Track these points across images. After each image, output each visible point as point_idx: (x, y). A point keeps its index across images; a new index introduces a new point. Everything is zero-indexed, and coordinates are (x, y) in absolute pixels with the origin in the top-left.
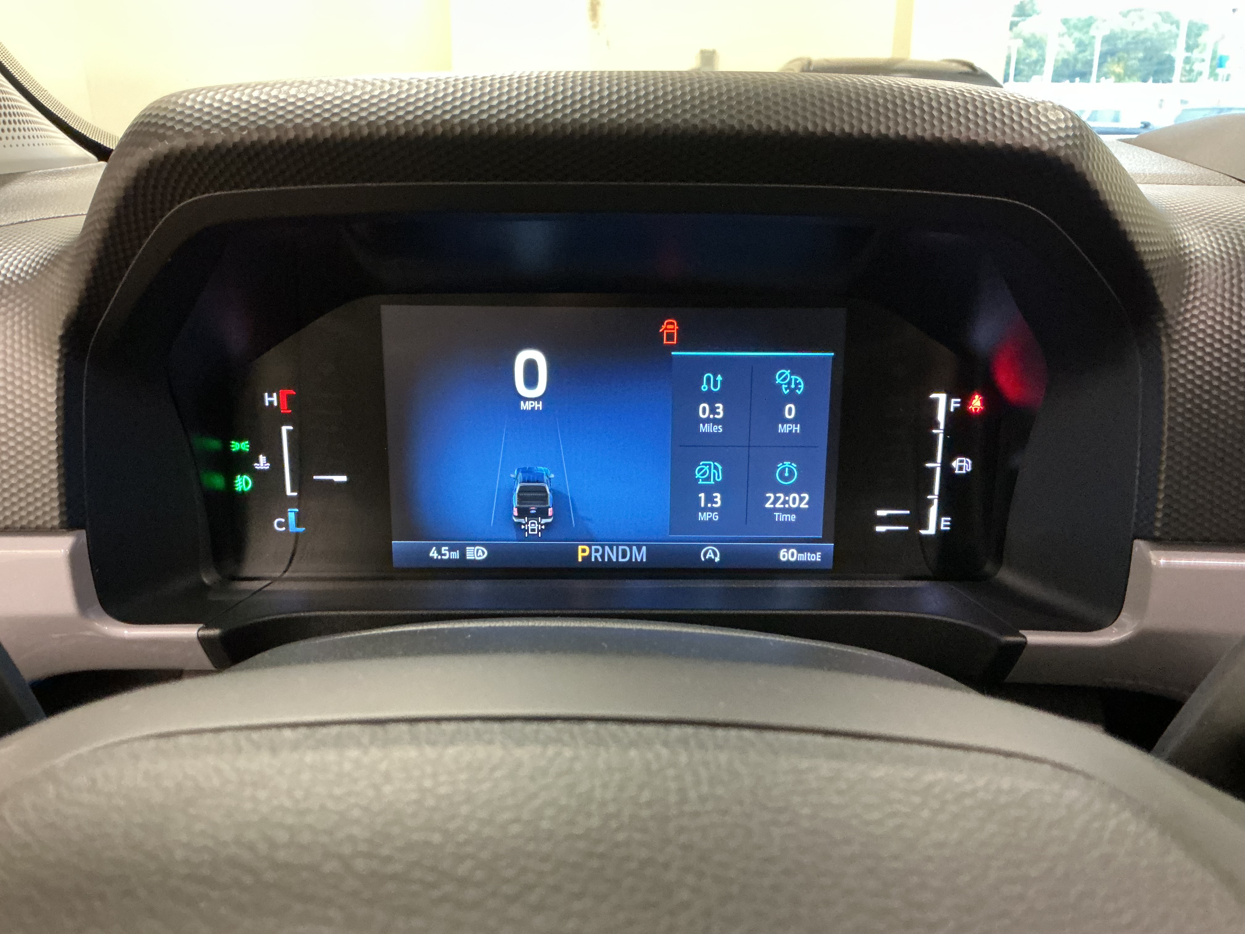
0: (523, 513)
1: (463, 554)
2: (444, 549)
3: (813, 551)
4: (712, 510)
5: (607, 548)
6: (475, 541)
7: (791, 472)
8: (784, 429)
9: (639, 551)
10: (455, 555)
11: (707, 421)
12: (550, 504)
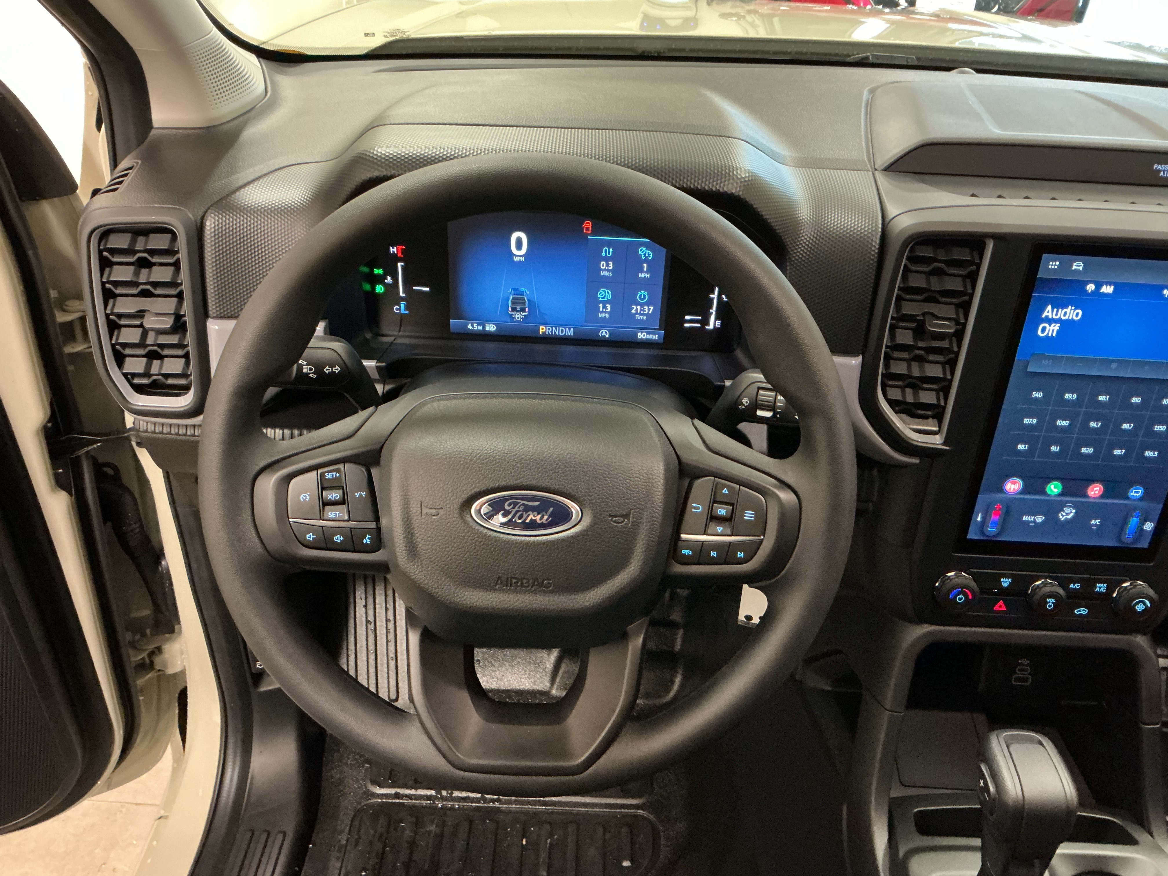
0: (514, 309)
1: (484, 327)
2: (475, 325)
3: (654, 334)
4: (606, 312)
5: (554, 328)
6: (490, 322)
7: (645, 296)
8: (642, 275)
9: (570, 330)
10: (480, 328)
11: (605, 270)
12: (527, 306)
